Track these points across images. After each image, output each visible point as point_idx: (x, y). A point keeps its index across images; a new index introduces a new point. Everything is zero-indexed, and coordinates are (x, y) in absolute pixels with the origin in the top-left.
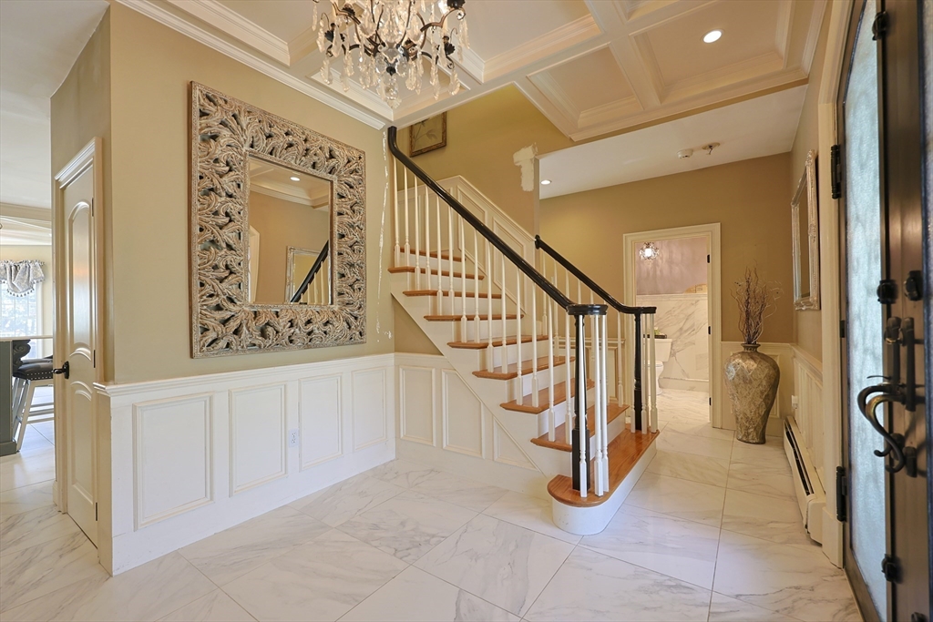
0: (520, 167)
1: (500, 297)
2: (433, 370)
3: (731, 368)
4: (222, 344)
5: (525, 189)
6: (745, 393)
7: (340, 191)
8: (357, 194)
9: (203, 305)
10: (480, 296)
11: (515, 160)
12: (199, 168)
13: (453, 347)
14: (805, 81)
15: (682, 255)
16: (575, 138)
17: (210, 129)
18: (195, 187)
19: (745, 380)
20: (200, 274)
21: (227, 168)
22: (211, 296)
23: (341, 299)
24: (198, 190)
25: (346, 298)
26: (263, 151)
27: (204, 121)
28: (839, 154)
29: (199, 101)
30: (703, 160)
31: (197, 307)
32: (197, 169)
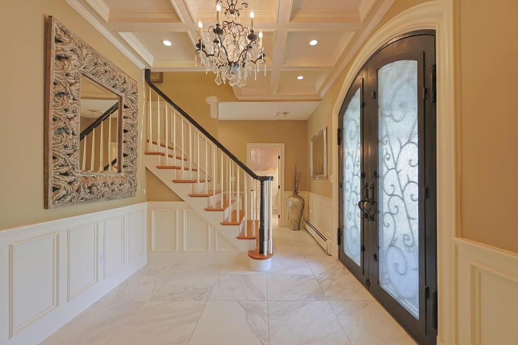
0: (210, 105)
1: (196, 170)
2: (177, 210)
3: (290, 202)
4: (69, 198)
5: (212, 117)
6: (295, 211)
7: (126, 103)
8: (136, 107)
9: (56, 172)
10: (193, 170)
11: (207, 101)
12: (54, 77)
13: (191, 197)
14: (320, 100)
15: (261, 154)
16: (239, 98)
17: (65, 53)
18: (52, 90)
19: (296, 206)
20: (53, 150)
21: (74, 81)
22: (62, 166)
23: (126, 170)
24: (54, 92)
25: (129, 169)
26: (90, 72)
27: (59, 46)
28: (340, 132)
29: (56, 31)
30: (282, 117)
31: (52, 173)
32: (53, 77)
